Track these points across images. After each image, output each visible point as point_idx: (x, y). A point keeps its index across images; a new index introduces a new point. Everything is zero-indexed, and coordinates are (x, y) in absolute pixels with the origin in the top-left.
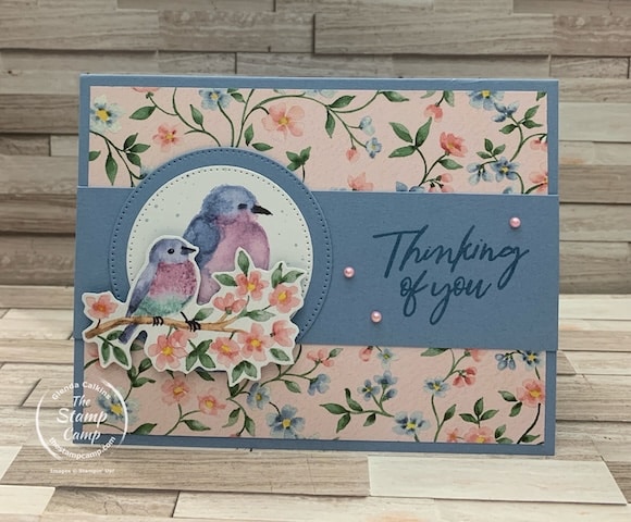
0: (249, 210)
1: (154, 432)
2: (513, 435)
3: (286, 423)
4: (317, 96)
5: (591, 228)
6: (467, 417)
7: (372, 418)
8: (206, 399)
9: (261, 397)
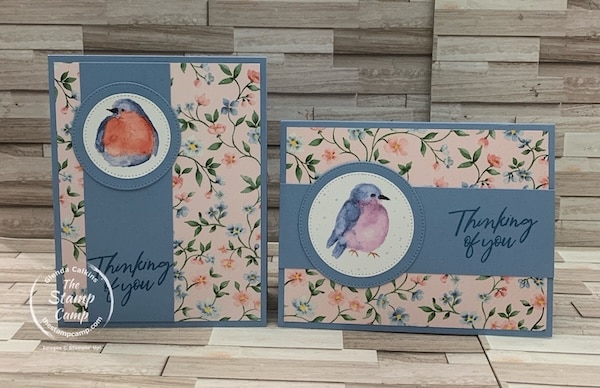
0: (377, 197)
1: (324, 321)
2: (528, 325)
3: (399, 317)
4: (416, 133)
5: (585, 211)
6: (502, 315)
7: (448, 315)
8: (353, 303)
9: (385, 302)
